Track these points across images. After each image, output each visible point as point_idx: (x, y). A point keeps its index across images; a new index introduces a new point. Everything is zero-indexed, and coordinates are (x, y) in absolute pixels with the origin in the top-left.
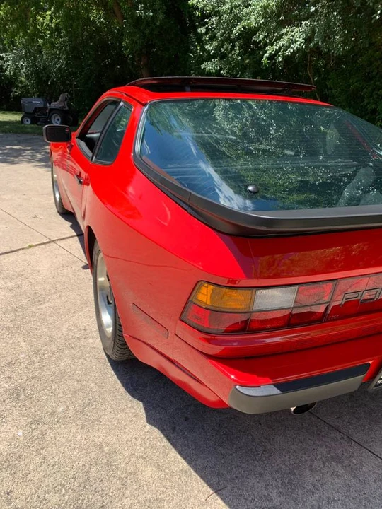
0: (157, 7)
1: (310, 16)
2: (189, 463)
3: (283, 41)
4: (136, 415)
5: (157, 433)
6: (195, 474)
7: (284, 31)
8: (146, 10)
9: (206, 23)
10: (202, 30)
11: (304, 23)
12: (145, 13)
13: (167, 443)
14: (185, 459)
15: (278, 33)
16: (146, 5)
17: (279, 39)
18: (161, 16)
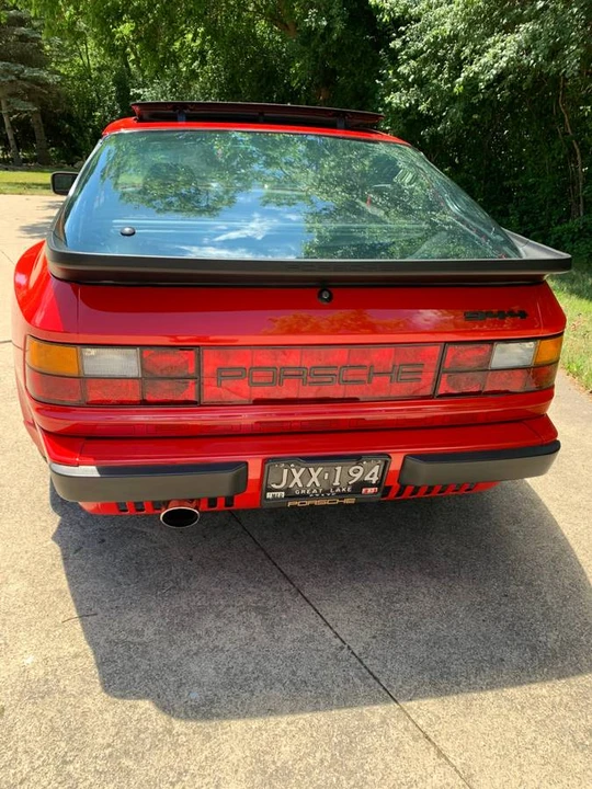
0: (334, 12)
1: (536, 16)
2: (71, 585)
3: (487, 58)
4: (44, 529)
5: (56, 550)
6: (70, 597)
7: (490, 41)
8: (319, 17)
9: (403, 33)
10: (396, 44)
11: (522, 26)
12: (316, 22)
13: (59, 561)
14: (68, 580)
15: (481, 45)
16: (319, 9)
17: (481, 53)
18: (339, 26)
